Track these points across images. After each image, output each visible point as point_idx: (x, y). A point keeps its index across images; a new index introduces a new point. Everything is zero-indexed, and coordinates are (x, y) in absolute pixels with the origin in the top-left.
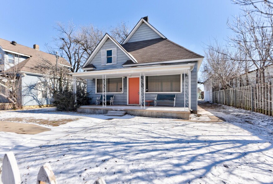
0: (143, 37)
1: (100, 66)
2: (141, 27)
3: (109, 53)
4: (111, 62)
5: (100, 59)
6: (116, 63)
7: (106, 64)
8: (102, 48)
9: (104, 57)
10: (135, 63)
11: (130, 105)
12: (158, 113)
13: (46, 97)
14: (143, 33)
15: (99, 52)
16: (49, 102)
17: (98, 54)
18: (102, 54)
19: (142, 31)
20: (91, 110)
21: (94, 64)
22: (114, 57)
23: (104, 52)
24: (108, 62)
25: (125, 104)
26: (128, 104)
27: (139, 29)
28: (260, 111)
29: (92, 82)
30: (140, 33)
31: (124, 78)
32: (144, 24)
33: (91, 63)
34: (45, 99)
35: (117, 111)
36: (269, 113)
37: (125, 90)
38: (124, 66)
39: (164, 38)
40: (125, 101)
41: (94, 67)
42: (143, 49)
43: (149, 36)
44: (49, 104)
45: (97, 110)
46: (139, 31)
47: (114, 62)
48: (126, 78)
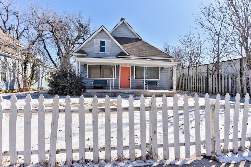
0: (123, 34)
1: (93, 54)
2: (121, 26)
3: (103, 43)
4: (104, 51)
5: (93, 47)
6: (110, 53)
7: (99, 53)
8: (95, 38)
9: (97, 46)
10: (129, 56)
11: (122, 88)
12: (157, 93)
13: (5, 81)
14: (123, 31)
15: (92, 40)
16: (8, 87)
17: (91, 42)
18: (95, 43)
19: (122, 29)
20: (98, 93)
21: (86, 51)
22: (108, 47)
23: (97, 42)
24: (100, 51)
25: (118, 87)
26: (120, 88)
27: (120, 27)
28: (195, 91)
29: (83, 67)
30: (120, 31)
31: (118, 66)
32: (124, 24)
33: (83, 49)
34: (5, 83)
35: (124, 93)
36: (202, 92)
37: (118, 76)
38: (118, 56)
39: (140, 39)
40: (118, 85)
41: (85, 53)
42: (128, 44)
43: (128, 35)
44: (9, 89)
45: (105, 94)
46: (120, 29)
47: (107, 52)
48: (119, 66)
